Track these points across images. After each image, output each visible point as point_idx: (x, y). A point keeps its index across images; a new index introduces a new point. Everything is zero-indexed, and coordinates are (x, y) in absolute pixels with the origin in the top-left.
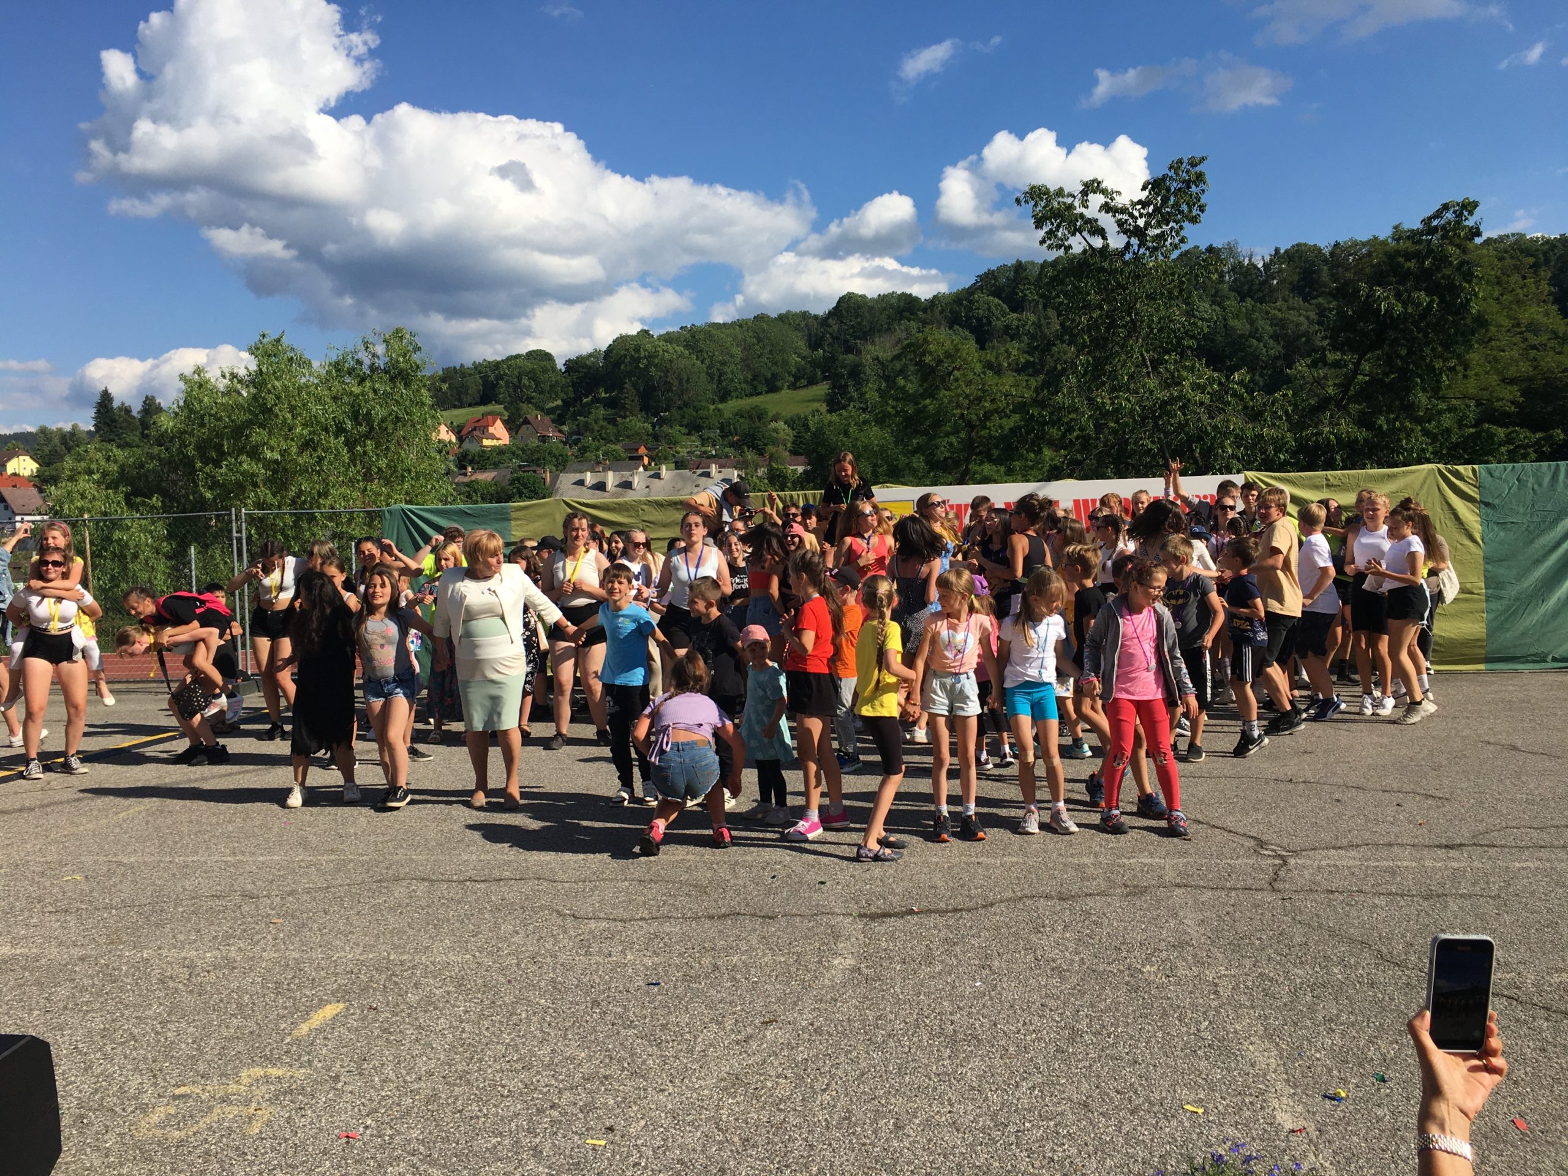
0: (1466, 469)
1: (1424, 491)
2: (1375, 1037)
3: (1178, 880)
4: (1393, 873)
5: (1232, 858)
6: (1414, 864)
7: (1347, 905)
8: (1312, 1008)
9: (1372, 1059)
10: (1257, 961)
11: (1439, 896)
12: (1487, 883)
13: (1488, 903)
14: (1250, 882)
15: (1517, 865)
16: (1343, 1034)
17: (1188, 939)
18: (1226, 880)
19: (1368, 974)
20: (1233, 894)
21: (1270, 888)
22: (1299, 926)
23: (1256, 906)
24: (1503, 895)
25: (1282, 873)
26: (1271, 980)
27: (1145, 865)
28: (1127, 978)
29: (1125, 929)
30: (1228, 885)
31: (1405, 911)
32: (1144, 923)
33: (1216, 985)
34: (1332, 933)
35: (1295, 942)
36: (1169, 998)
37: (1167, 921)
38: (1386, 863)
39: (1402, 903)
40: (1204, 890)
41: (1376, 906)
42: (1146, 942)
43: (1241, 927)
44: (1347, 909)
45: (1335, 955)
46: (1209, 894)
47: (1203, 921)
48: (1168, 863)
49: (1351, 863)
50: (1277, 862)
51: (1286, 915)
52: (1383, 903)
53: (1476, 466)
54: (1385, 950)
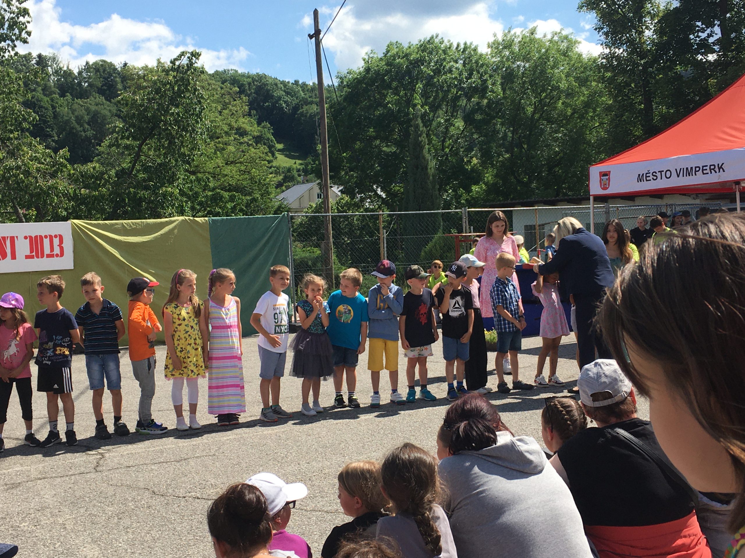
2: (150, 531)
3: (39, 476)
4: (162, 452)
5: (72, 459)
6: (173, 446)
7: (137, 472)
8: (117, 524)
9: (148, 540)
10: (87, 508)
11: (185, 460)
12: (210, 449)
13: (209, 458)
14: (82, 469)
15: (225, 438)
16: (133, 533)
17: (47, 504)
18: (69, 471)
19: (147, 503)
20: (73, 477)
21: (94, 471)
22: (111, 487)
23: (87, 481)
24: (217, 454)
25: (101, 462)
26: (95, 516)
27: (18, 471)
28: (10, 532)
29: (8, 507)
30: (70, 473)
31: (168, 469)
32: (19, 502)
33: (65, 525)
34: (129, 487)
35: (108, 495)
36: (37, 536)
37: (34, 498)
38: (157, 448)
39: (166, 466)
40: (56, 479)
41: (152, 470)
42: (21, 512)
43: (78, 494)
44: (137, 474)
45: (130, 497)
46: (59, 480)
47: (55, 495)
48: (33, 467)
49: (140, 451)
50: (99, 457)
51: (104, 483)
52: (156, 468)
53: (206, 218)
54: (156, 490)
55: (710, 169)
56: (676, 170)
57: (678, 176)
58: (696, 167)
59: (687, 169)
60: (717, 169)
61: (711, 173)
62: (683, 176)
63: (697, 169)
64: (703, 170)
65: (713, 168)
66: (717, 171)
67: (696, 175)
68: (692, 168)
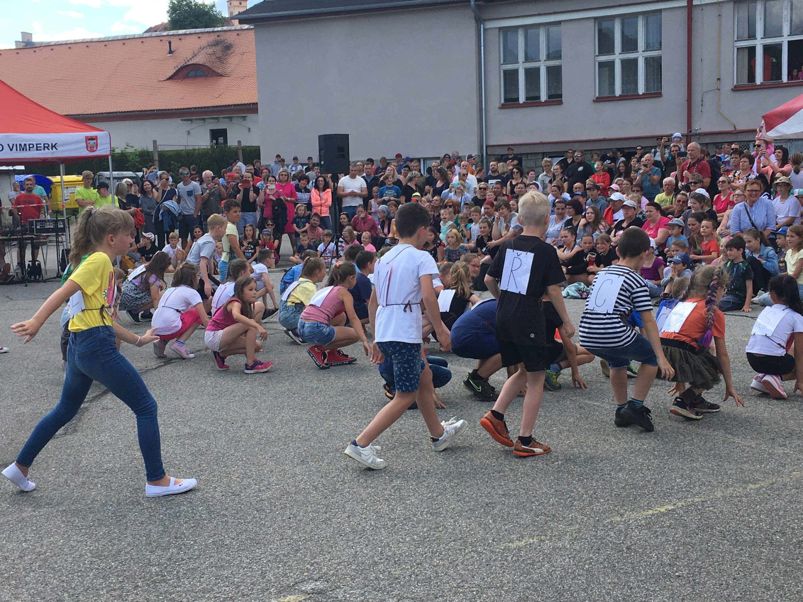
55: (44, 147)
56: (8, 145)
57: (11, 150)
58: (29, 145)
59: (20, 145)
60: (50, 148)
61: (44, 150)
62: (17, 150)
63: (31, 146)
64: (37, 147)
65: (46, 147)
66: (50, 149)
67: (30, 150)
68: (25, 145)
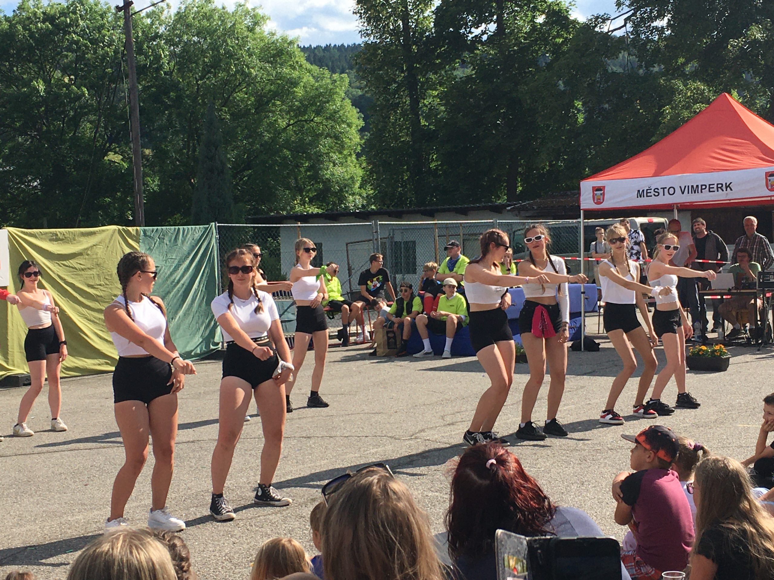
0: (133, 230)
1: (111, 245)
53: (138, 228)
56: (680, 187)
57: (683, 193)
59: (692, 186)
60: (724, 188)
61: (718, 191)
62: (688, 193)
63: (704, 187)
64: (710, 188)
65: (720, 187)
67: (702, 192)
